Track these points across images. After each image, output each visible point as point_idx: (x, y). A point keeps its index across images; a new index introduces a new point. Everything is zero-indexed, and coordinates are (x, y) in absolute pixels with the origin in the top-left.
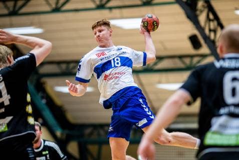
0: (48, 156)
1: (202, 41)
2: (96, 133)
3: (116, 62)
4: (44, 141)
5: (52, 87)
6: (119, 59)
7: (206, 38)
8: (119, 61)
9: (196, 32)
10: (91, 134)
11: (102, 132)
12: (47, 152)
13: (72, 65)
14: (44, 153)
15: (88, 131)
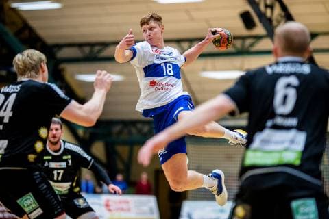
0: (70, 161)
1: (256, 19)
2: (126, 131)
3: (169, 69)
4: (65, 142)
5: (73, 76)
6: (171, 66)
7: (261, 16)
8: (171, 69)
9: (249, 8)
10: (120, 133)
11: (134, 130)
12: (69, 157)
13: (97, 48)
14: (65, 157)
15: (116, 129)
